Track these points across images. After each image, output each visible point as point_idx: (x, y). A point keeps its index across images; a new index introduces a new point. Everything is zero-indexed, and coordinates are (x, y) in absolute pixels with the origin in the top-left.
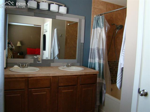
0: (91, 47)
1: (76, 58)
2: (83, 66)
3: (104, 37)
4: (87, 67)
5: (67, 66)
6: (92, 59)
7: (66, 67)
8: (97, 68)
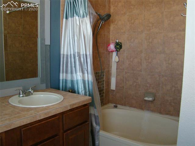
0: (62, 53)
1: (38, 76)
2: (51, 88)
3: (89, 33)
4: (59, 89)
5: (25, 94)
6: (64, 74)
7: (22, 96)
8: (82, 91)
